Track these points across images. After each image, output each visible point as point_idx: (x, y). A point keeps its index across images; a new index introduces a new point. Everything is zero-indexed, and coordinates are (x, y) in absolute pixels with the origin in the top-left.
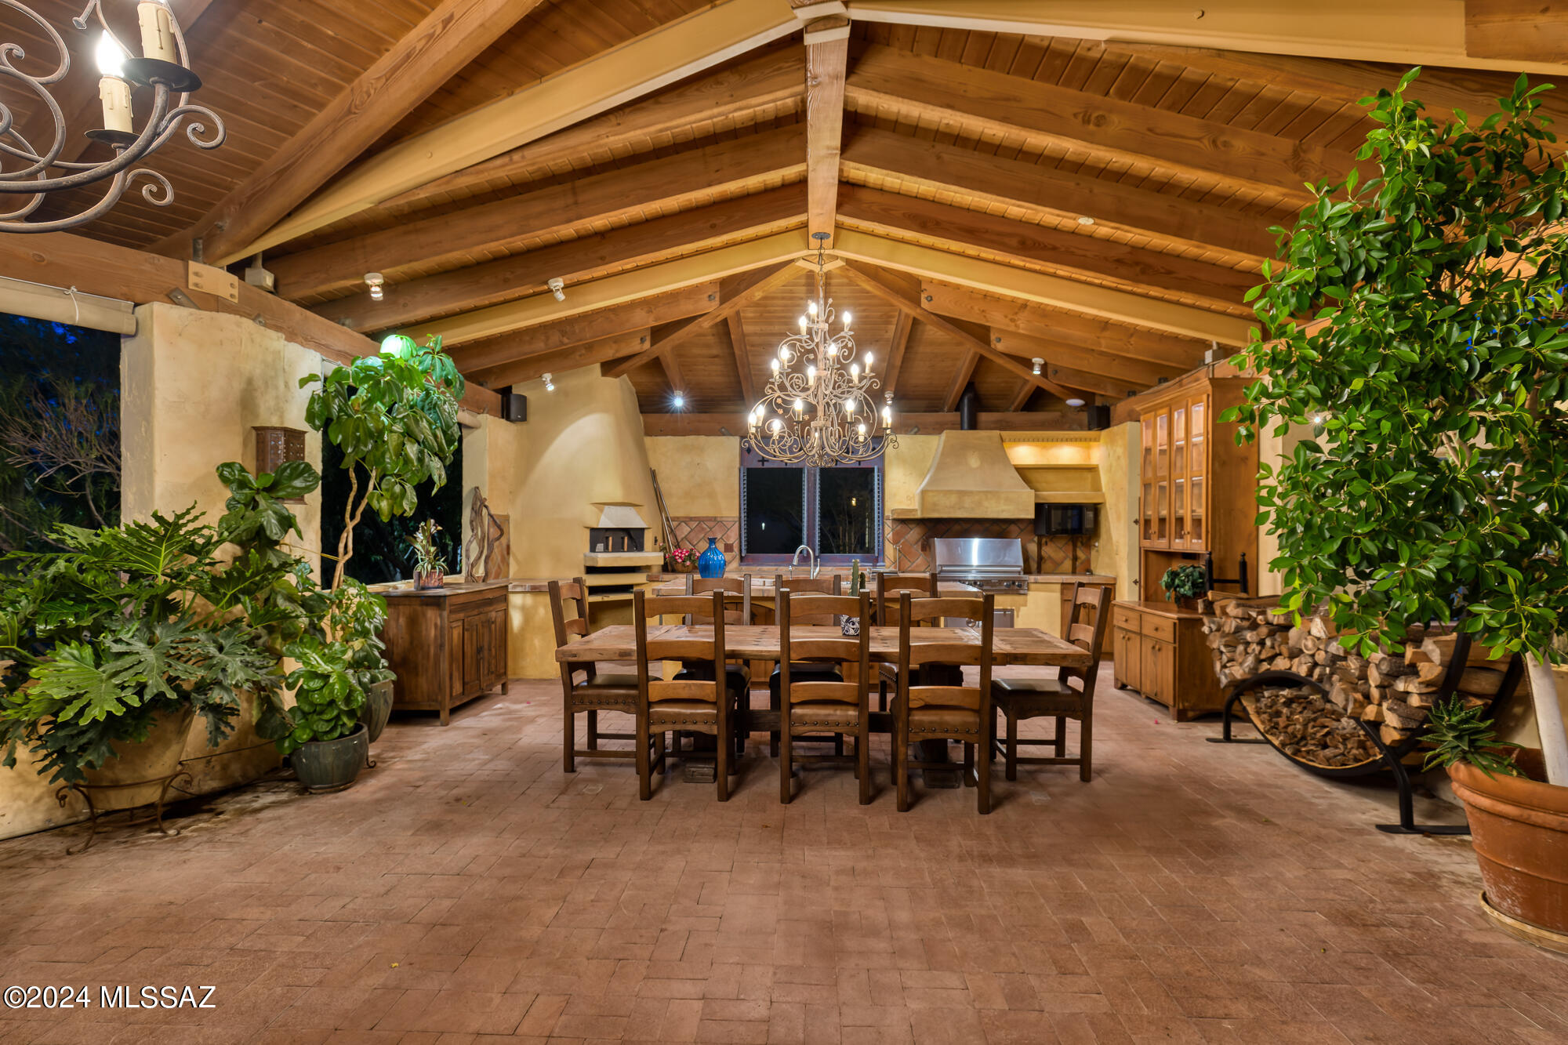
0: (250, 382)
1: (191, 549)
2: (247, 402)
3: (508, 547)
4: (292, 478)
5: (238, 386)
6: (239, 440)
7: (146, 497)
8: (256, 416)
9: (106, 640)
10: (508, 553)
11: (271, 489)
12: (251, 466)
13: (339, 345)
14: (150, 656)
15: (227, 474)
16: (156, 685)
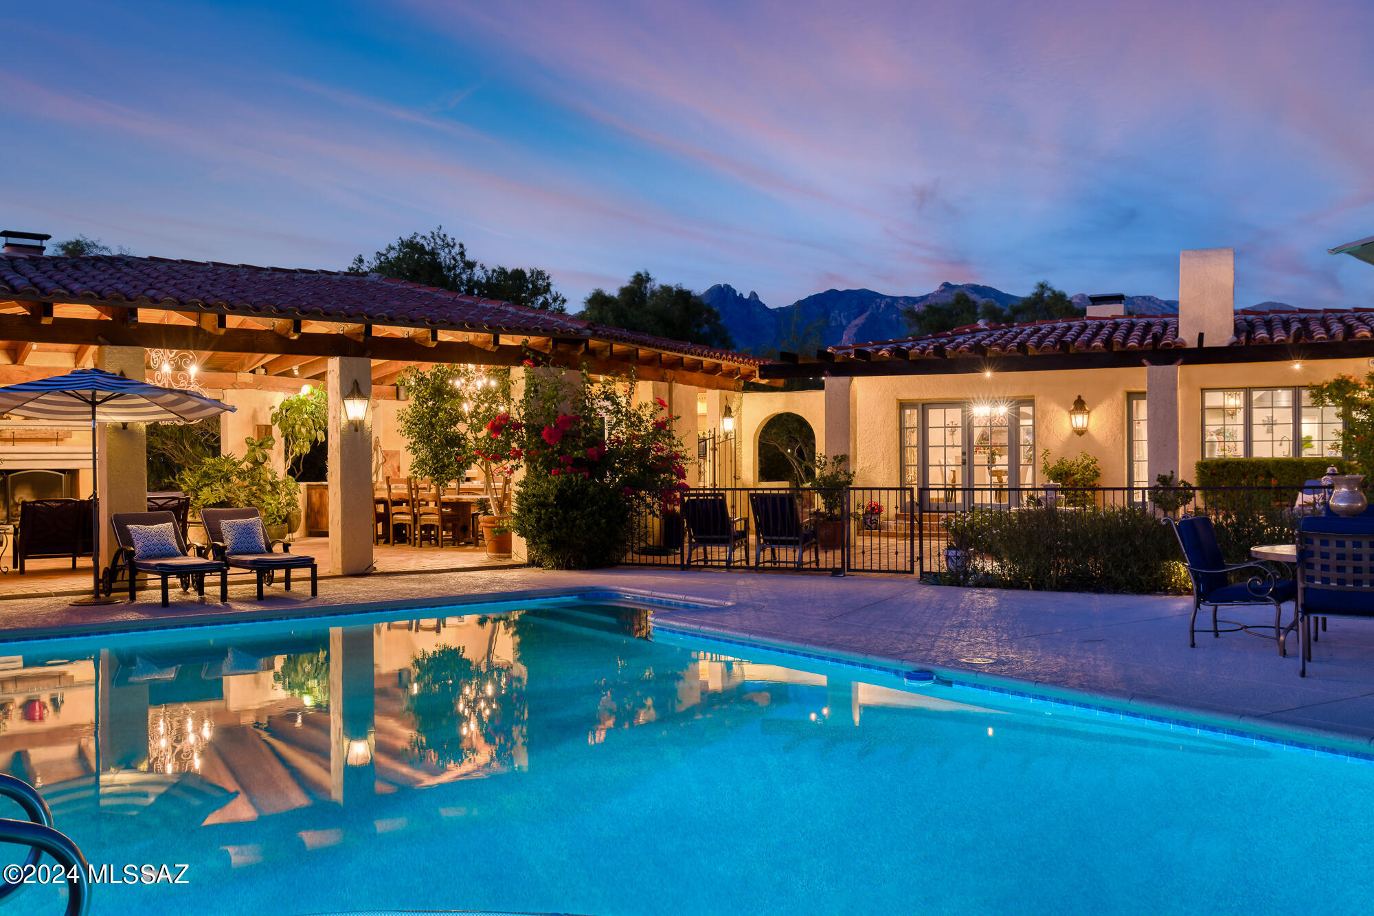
0: (255, 410)
1: (234, 464)
2: (254, 416)
3: (399, 468)
4: (267, 441)
5: (251, 412)
6: (251, 430)
7: (226, 450)
8: (257, 420)
9: (213, 486)
10: (399, 471)
11: (261, 445)
12: (256, 439)
13: (294, 386)
14: (222, 491)
15: (249, 442)
16: (223, 498)
